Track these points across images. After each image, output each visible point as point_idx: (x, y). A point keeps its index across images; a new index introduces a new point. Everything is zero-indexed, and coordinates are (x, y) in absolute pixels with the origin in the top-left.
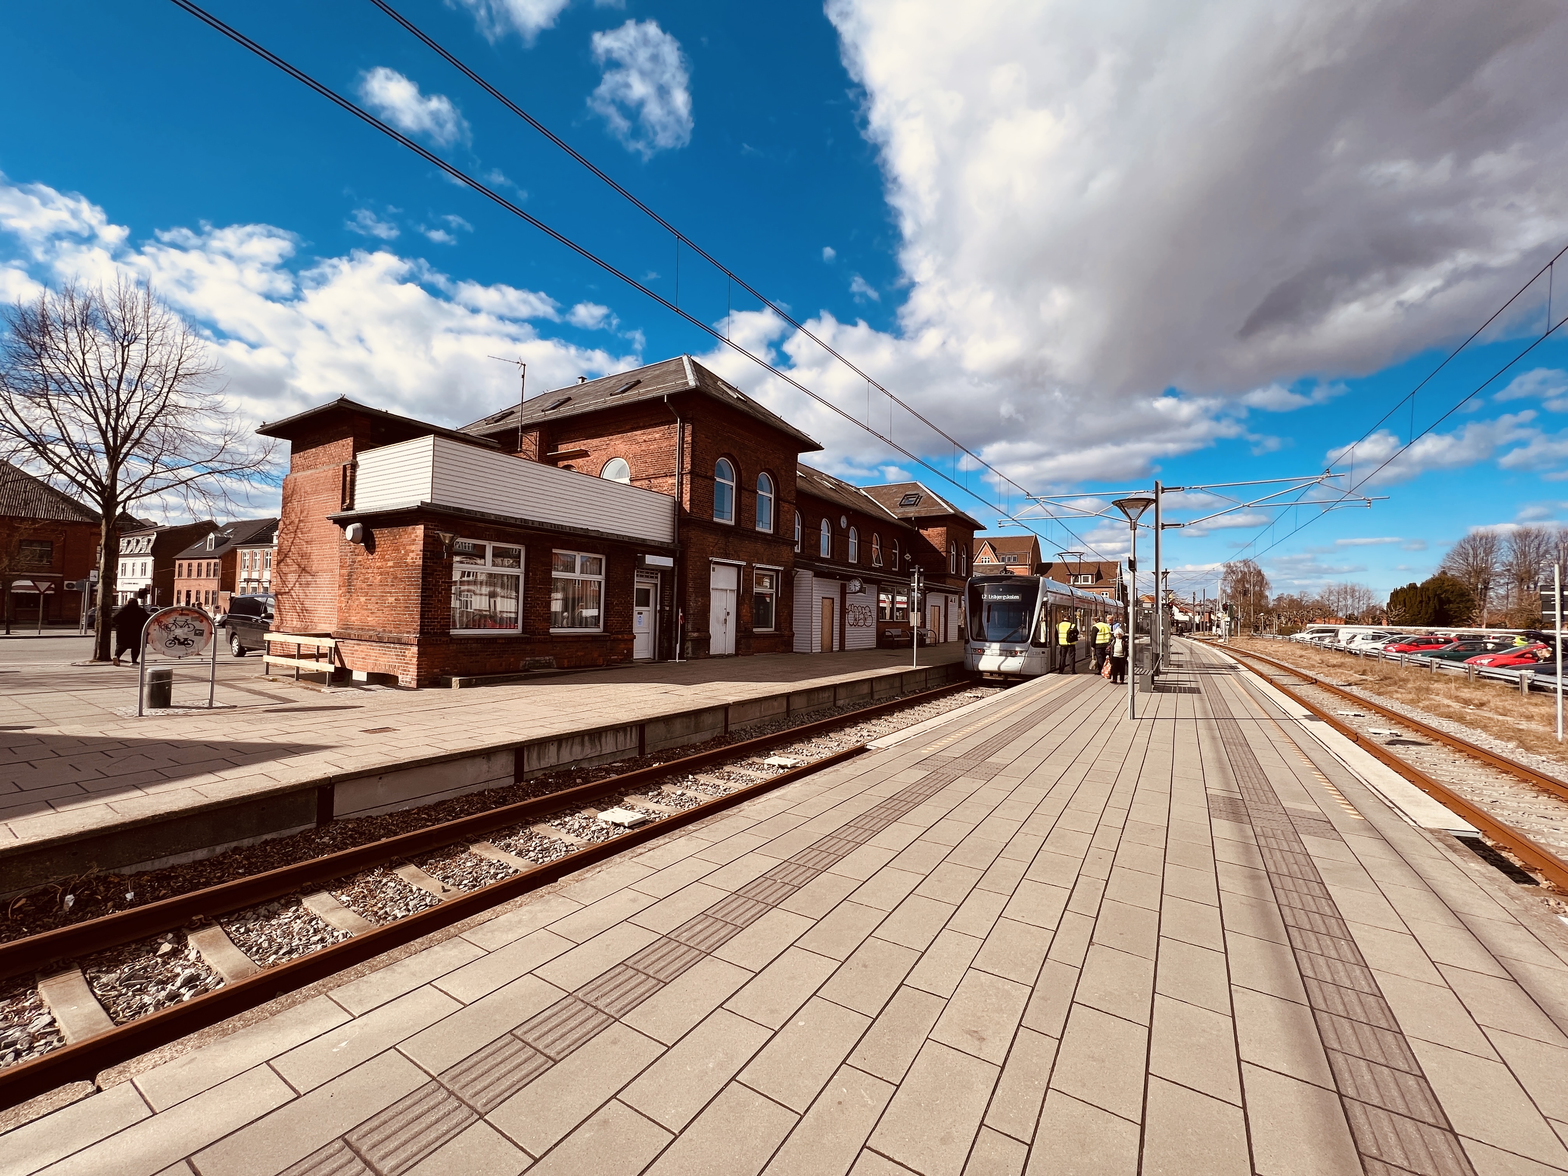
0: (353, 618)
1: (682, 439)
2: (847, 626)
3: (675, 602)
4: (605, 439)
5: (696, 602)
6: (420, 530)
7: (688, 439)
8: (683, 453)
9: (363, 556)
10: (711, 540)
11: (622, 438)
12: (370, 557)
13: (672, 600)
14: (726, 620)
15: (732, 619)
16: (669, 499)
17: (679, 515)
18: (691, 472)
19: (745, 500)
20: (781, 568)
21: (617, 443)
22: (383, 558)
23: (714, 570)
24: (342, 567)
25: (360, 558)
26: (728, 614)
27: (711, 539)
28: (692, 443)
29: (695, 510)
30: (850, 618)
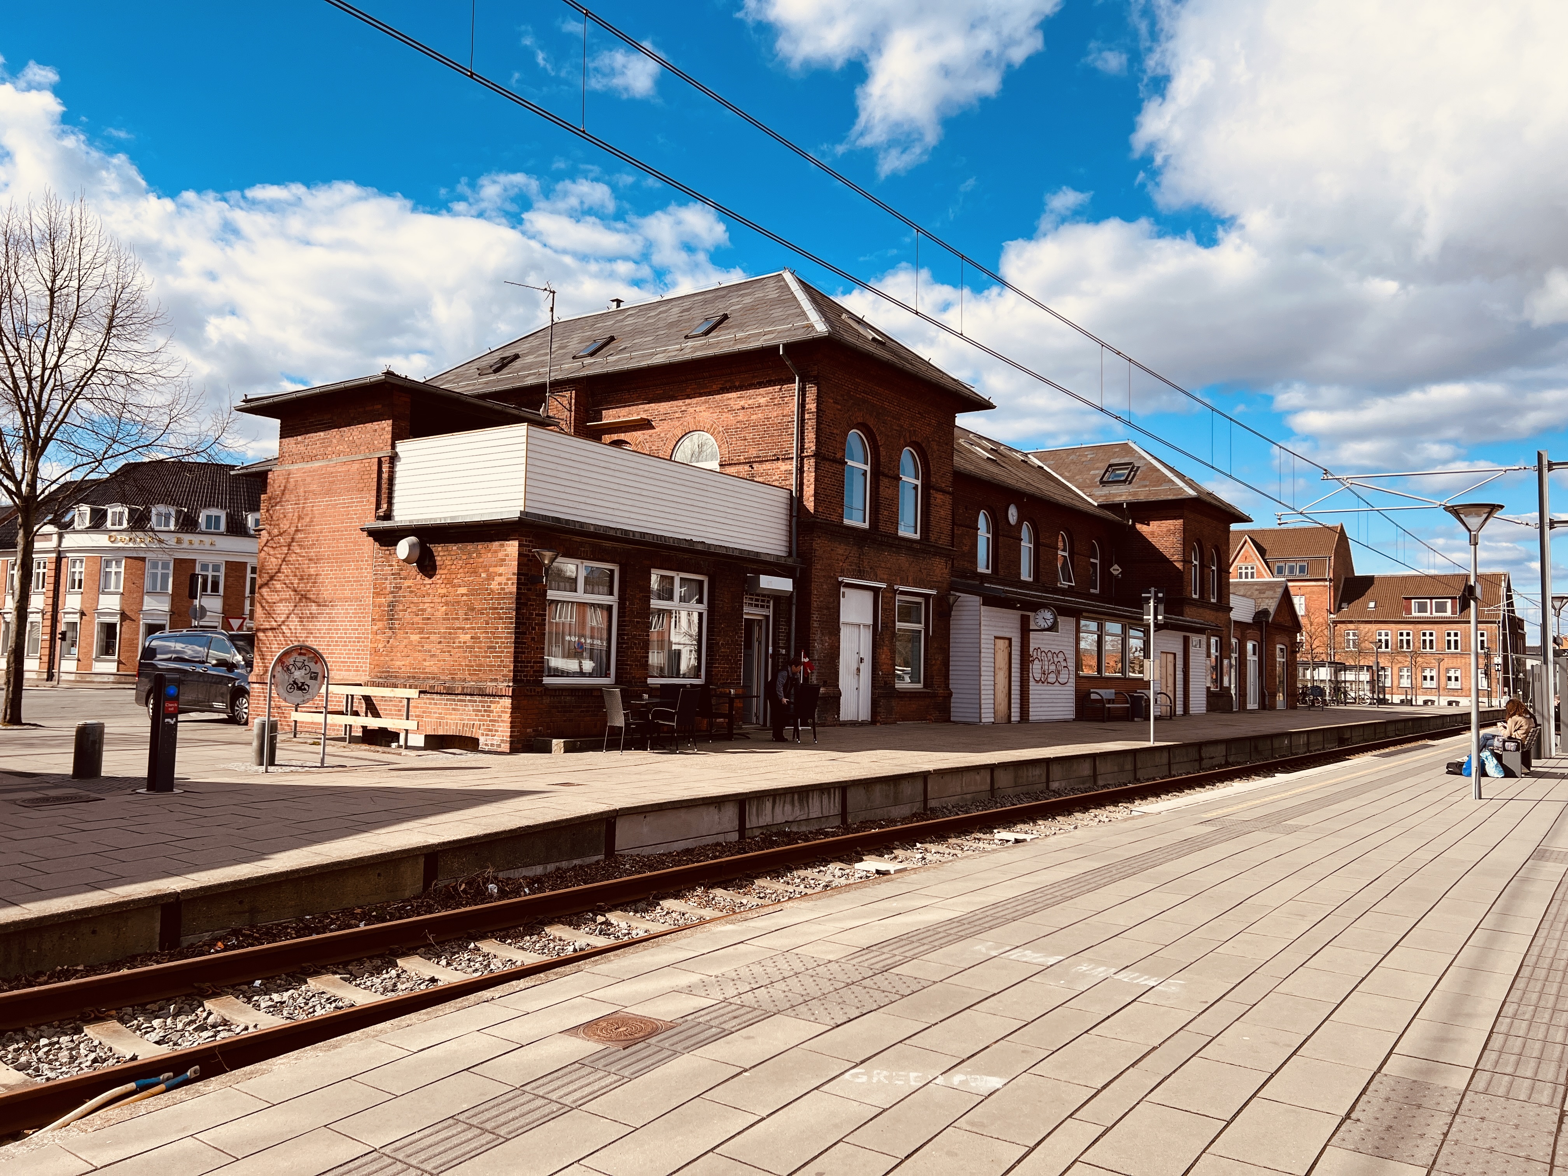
0: (399, 663)
1: (802, 406)
2: (1032, 683)
3: (793, 643)
4: (680, 403)
5: (822, 642)
6: (512, 548)
7: (811, 406)
8: (803, 426)
9: (414, 578)
10: (841, 552)
11: (705, 402)
12: (427, 581)
13: (788, 640)
14: (858, 670)
15: (866, 669)
16: (785, 494)
17: (798, 517)
18: (816, 455)
19: (884, 492)
20: (934, 592)
21: (697, 409)
22: (449, 582)
23: (844, 596)
24: (377, 594)
25: (407, 583)
26: (862, 659)
27: (841, 550)
28: (817, 412)
29: (820, 510)
30: (1036, 669)
